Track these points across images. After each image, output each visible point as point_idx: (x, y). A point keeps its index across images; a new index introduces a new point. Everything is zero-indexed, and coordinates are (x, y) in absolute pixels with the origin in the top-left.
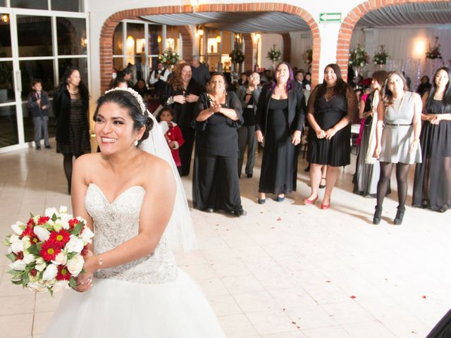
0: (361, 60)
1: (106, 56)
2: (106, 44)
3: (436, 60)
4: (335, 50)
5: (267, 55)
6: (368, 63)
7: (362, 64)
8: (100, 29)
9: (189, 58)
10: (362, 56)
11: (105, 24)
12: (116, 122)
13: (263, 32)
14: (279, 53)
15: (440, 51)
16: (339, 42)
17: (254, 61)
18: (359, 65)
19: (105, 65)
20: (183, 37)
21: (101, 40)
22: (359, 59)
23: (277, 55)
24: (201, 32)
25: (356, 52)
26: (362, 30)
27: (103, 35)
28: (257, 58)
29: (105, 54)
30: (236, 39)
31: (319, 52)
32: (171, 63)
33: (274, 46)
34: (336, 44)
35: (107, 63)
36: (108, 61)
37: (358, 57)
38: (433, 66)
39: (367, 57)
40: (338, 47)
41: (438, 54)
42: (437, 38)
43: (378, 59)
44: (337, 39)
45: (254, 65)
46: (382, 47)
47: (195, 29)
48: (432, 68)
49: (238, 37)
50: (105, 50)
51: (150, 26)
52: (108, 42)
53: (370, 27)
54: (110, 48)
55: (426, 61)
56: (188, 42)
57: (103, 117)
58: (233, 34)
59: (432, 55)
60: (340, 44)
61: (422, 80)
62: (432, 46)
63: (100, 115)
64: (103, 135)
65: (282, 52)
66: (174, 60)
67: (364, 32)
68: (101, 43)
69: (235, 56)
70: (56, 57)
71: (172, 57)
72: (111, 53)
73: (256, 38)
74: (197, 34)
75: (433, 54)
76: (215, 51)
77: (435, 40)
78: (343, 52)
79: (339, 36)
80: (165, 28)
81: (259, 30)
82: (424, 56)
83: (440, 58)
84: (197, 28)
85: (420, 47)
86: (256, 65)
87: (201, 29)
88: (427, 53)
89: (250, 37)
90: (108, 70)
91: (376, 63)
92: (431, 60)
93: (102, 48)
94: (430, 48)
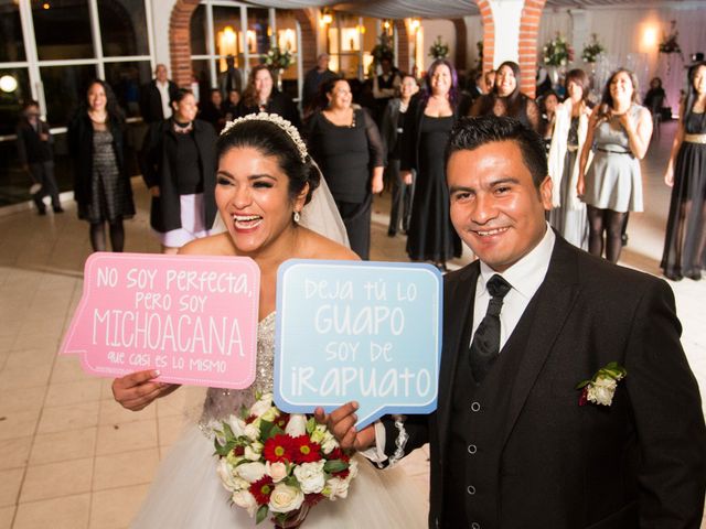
0: (561, 56)
1: (181, 56)
2: (179, 38)
3: (672, 55)
4: (517, 40)
5: (429, 52)
6: (572, 60)
7: (563, 62)
8: (169, 15)
9: (311, 58)
10: (563, 51)
11: (176, 7)
12: (259, 184)
13: (423, 17)
14: (446, 49)
15: (679, 41)
16: (522, 28)
17: (411, 61)
18: (559, 63)
19: (180, 71)
20: (302, 27)
21: (170, 32)
22: (559, 55)
23: (443, 51)
24: (328, 19)
25: (554, 44)
26: (569, 11)
27: (174, 24)
28: (415, 56)
29: (178, 54)
30: (385, 29)
31: (492, 44)
32: (280, 67)
33: (439, 37)
34: (517, 32)
35: (182, 68)
36: (183, 65)
37: (557, 51)
38: (669, 64)
39: (570, 51)
40: (521, 37)
41: (676, 45)
42: (674, 22)
43: (588, 55)
44: (518, 24)
45: (411, 67)
46: (594, 36)
47: (319, 13)
48: (668, 67)
49: (387, 25)
50: (179, 47)
51: (249, 9)
52: (181, 36)
53: (580, 8)
54: (186, 44)
55: (659, 57)
56: (309, 33)
57: (232, 177)
58: (380, 22)
59: (667, 48)
60: (524, 32)
61: (652, 83)
62: (667, 35)
63: (225, 173)
64: (235, 210)
65: (452, 47)
66: (283, 62)
67: (571, 15)
68: (172, 38)
69: (379, 54)
70: (100, 60)
71: (280, 56)
72: (188, 53)
73: (413, 26)
74: (323, 21)
75: (669, 46)
76: (357, 47)
77: (670, 25)
78: (527, 44)
79: (522, 20)
80: (272, 13)
81: (417, 14)
82: (657, 48)
83: (679, 51)
84: (322, 12)
85: (650, 36)
86: (415, 68)
87: (327, 13)
88: (661, 45)
89: (404, 24)
90: (183, 80)
91: (586, 60)
92: (665, 55)
93: (173, 45)
94: (664, 38)
